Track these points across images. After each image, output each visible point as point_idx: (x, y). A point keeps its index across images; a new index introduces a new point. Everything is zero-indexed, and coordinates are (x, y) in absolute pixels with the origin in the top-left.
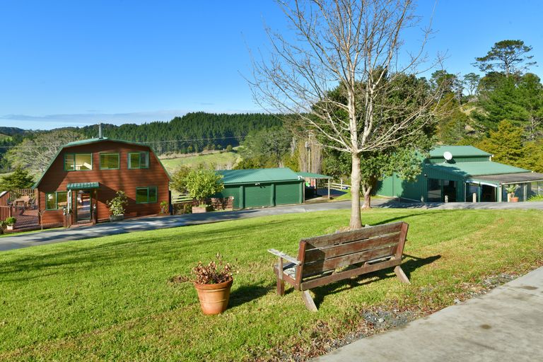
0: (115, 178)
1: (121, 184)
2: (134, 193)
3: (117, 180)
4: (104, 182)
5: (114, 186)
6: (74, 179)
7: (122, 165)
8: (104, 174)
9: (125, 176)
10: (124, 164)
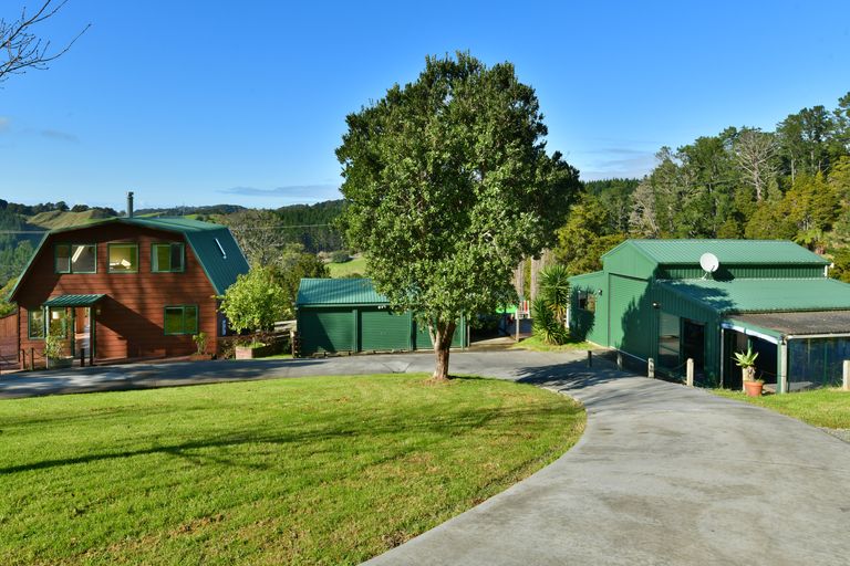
0: (132, 288)
1: (140, 299)
2: (161, 316)
3: (134, 291)
4: (116, 294)
5: (131, 301)
6: (70, 287)
7: (142, 265)
8: (115, 281)
9: (147, 286)
10: (146, 265)
